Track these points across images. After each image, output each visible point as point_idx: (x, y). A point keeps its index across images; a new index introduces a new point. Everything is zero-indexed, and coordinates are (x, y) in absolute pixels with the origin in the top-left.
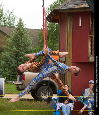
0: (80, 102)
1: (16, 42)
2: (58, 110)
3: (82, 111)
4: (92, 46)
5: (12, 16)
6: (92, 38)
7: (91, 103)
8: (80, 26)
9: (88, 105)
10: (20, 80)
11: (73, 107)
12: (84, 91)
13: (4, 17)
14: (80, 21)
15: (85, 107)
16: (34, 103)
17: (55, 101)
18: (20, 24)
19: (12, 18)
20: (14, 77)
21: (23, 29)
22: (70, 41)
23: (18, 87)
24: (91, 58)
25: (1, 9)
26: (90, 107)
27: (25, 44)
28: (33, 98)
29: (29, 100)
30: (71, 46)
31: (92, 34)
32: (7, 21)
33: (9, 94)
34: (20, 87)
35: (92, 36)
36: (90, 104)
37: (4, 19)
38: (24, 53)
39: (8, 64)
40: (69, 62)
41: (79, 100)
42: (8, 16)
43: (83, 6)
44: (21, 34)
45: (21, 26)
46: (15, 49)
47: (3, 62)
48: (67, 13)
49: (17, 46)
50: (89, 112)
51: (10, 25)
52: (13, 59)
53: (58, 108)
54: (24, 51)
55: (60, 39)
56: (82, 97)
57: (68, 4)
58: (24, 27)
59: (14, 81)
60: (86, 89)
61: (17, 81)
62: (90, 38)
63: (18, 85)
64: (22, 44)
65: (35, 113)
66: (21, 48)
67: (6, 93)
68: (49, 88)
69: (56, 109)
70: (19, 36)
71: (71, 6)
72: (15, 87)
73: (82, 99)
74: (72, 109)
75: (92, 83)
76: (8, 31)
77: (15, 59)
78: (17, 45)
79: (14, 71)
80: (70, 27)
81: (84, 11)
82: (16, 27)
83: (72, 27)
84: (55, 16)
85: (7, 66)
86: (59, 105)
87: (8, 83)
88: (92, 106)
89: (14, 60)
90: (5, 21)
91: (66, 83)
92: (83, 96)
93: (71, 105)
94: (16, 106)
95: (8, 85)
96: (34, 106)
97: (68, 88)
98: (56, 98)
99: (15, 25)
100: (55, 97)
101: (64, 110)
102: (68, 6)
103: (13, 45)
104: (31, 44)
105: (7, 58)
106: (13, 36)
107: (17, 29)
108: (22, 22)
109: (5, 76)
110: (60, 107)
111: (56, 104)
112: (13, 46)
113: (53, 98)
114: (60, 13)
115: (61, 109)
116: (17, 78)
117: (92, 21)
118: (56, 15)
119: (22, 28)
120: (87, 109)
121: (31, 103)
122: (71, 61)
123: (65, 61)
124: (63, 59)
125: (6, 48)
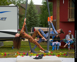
0: (64, 42)
3: (65, 46)
4: (70, 13)
8: (64, 3)
9: (68, 43)
12: (66, 36)
15: (66, 44)
18: (32, 2)
20: (29, 30)
21: (33, 5)
22: (59, 11)
24: (69, 20)
26: (69, 44)
27: (34, 13)
30: (59, 14)
31: (69, 7)
36: (69, 43)
38: (34, 18)
41: (63, 41)
44: (32, 8)
45: (32, 3)
46: (29, 16)
49: (30, 14)
50: (69, 47)
54: (34, 16)
55: (53, 10)
56: (65, 39)
58: (33, 4)
60: (67, 35)
61: (31, 32)
62: (69, 9)
63: (31, 34)
64: (33, 13)
66: (32, 15)
70: (31, 9)
74: (60, 45)
75: (70, 32)
78: (30, 13)
79: (28, 27)
80: (58, 4)
82: (29, 4)
83: (59, 4)
89: (29, 21)
90: (23, 1)
98: (52, 40)
104: (37, 13)
106: (28, 9)
111: (52, 43)
112: (28, 14)
113: (50, 40)
117: (70, 1)
119: (32, 5)
122: (59, 21)
123: (56, 21)
124: (55, 20)
125: (24, 15)
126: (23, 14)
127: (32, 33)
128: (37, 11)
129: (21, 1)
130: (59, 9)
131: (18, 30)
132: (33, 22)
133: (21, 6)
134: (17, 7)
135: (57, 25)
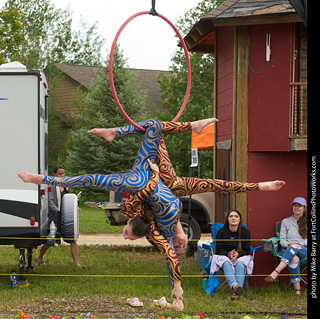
0: (270, 254)
1: (105, 102)
2: (215, 273)
3: (274, 275)
4: (298, 110)
5: (93, 37)
6: (299, 89)
7: (298, 254)
8: (268, 59)
10: (117, 200)
11: (252, 267)
13: (73, 40)
14: (268, 48)
15: (281, 266)
16: (153, 257)
17: (206, 252)
19: (95, 43)
21: (124, 71)
22: (244, 100)
23: (111, 218)
24: (296, 141)
25: (68, 19)
26: (294, 266)
28: (149, 244)
29: (139, 249)
30: (246, 112)
31: (298, 80)
32: (82, 50)
33: (88, 234)
34: (116, 216)
35: (299, 86)
36: (296, 259)
37: (73, 45)
39: (85, 158)
40: (242, 151)
41: (267, 249)
42: (84, 39)
43: (275, 10)
44: (118, 84)
45: (118, 62)
46: (103, 120)
47: (72, 155)
48: (235, 29)
49: (106, 114)
50: (294, 277)
51: (89, 60)
52: (98, 146)
53: (213, 269)
55: (217, 94)
56: (274, 240)
57: (237, 5)
58: (125, 66)
59: (102, 202)
60: (284, 220)
61: (108, 200)
62: (294, 91)
63: (111, 210)
65: (156, 282)
66: (118, 118)
67: (82, 232)
68: (190, 218)
69: (208, 270)
71: (245, 11)
72: (104, 216)
73: (276, 246)
74: (250, 272)
75: (300, 205)
76: (84, 75)
77: (102, 145)
78: (108, 111)
80: (242, 64)
81: (277, 22)
82: (105, 65)
83: (247, 62)
84: (204, 36)
85: (82, 165)
86: (218, 260)
87: (87, 207)
88: (300, 262)
89: (101, 148)
90: (75, 51)
91: (233, 206)
92: (276, 236)
93: (247, 261)
94: (107, 264)
95: (87, 212)
96: (153, 264)
97: (238, 219)
98: (209, 244)
99: (101, 60)
100: (206, 240)
101: (230, 275)
102: (236, 11)
103: (97, 111)
104: (144, 107)
105: (82, 143)
106: (96, 89)
107: (107, 70)
108: (120, 51)
109: (79, 190)
110: (218, 266)
111: (208, 258)
112: (98, 114)
113: (200, 243)
114: (217, 28)
115: (221, 270)
116: (109, 194)
118: (207, 34)
119: (120, 68)
120: (287, 269)
121: (145, 256)
122: (246, 149)
123: (231, 150)
124: (225, 145)
125: (79, 120)
126: (75, 115)
127: (112, 205)
128: (140, 99)
129: (64, 53)
130: (246, 89)
131: (41, 193)
132: (124, 150)
133: (64, 74)
134: (39, 76)
135: (233, 167)
